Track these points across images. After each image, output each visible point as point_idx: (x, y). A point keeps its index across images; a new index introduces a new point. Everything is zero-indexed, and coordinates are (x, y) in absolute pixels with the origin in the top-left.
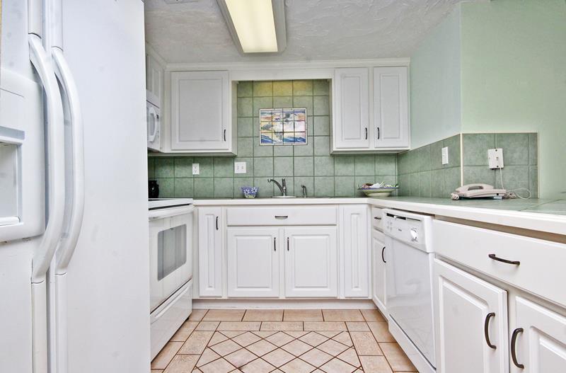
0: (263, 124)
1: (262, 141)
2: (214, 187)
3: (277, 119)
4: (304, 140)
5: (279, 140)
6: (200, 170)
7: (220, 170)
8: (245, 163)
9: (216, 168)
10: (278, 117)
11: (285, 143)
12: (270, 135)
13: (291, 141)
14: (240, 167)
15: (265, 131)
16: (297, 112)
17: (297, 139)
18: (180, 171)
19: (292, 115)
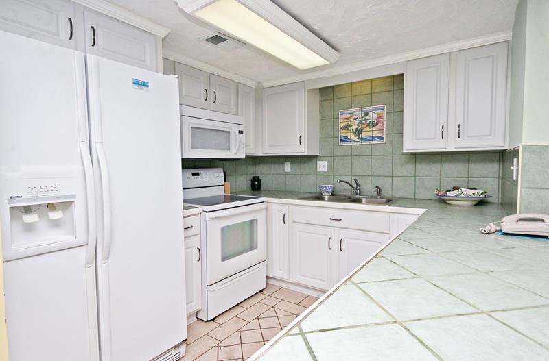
0: (342, 125)
1: (342, 141)
2: (301, 183)
3: (355, 119)
4: (382, 139)
5: (357, 140)
6: (291, 168)
7: (306, 168)
8: (326, 162)
9: (302, 166)
10: (356, 117)
11: (363, 143)
12: (348, 135)
13: (369, 140)
14: (322, 166)
15: (344, 131)
16: (375, 110)
17: (375, 137)
18: (276, 168)
19: (370, 114)
